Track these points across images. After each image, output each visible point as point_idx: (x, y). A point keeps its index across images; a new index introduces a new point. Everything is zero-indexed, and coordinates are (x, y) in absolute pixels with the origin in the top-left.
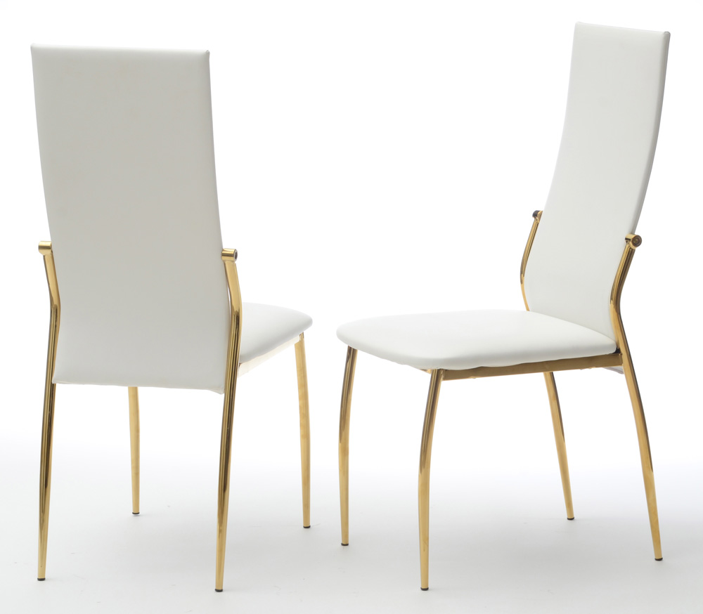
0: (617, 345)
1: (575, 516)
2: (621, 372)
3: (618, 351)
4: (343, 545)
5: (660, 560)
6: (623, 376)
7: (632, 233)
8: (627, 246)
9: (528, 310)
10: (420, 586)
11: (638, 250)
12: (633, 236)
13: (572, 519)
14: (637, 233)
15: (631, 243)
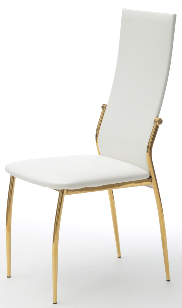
0: (150, 174)
1: (122, 255)
2: (151, 187)
3: (150, 177)
4: (8, 277)
5: (169, 281)
6: (152, 189)
7: (157, 117)
8: (155, 124)
9: (100, 154)
10: (52, 302)
11: (160, 126)
12: (158, 119)
13: (120, 257)
14: (160, 117)
15: (157, 123)
